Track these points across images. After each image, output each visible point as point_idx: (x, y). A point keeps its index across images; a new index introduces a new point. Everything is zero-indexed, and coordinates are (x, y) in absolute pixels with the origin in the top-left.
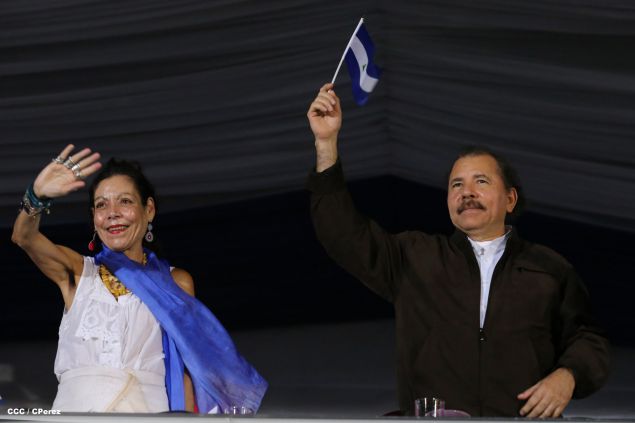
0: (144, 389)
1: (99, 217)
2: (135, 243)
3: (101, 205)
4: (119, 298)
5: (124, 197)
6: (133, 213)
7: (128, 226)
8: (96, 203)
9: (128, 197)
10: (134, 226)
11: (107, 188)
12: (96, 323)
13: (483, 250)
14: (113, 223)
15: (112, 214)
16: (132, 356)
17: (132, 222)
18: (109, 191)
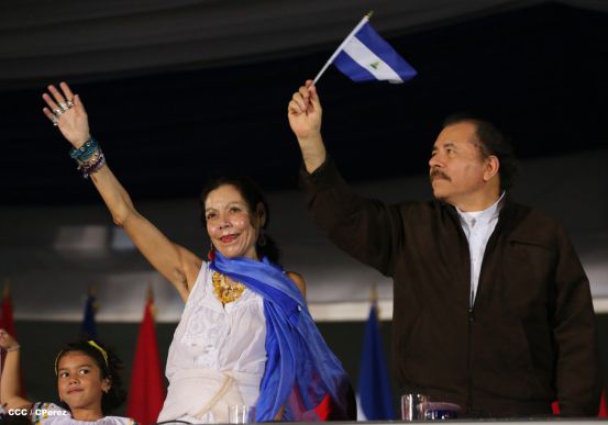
0: (241, 388)
1: (212, 228)
2: (248, 249)
3: (213, 215)
4: (227, 305)
5: (232, 206)
6: (242, 223)
7: (238, 235)
8: (207, 214)
9: (237, 206)
10: (245, 233)
11: (215, 199)
12: (199, 330)
13: (474, 221)
14: (225, 233)
15: (223, 224)
16: (231, 359)
17: (242, 230)
18: (217, 202)
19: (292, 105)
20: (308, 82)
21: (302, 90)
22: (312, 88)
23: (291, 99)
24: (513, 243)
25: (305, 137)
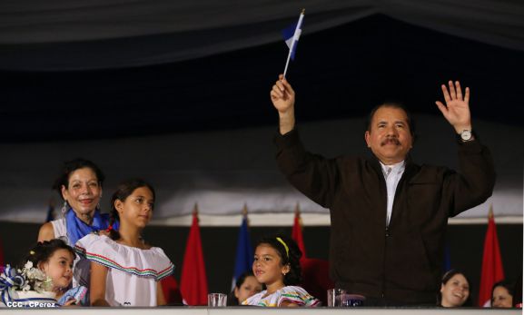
3: (77, 186)
19: (272, 93)
20: (281, 76)
21: (278, 82)
22: (284, 81)
23: (272, 89)
24: (412, 185)
25: (284, 111)
